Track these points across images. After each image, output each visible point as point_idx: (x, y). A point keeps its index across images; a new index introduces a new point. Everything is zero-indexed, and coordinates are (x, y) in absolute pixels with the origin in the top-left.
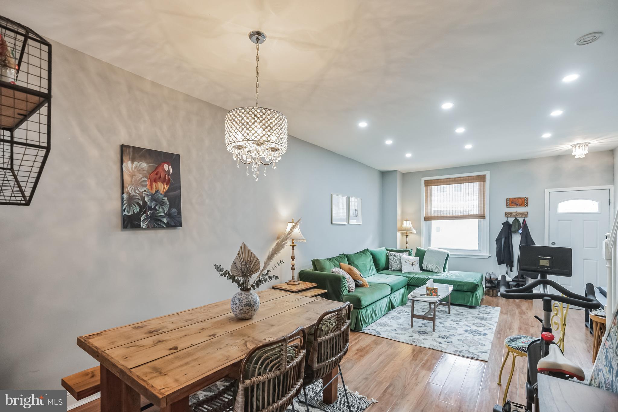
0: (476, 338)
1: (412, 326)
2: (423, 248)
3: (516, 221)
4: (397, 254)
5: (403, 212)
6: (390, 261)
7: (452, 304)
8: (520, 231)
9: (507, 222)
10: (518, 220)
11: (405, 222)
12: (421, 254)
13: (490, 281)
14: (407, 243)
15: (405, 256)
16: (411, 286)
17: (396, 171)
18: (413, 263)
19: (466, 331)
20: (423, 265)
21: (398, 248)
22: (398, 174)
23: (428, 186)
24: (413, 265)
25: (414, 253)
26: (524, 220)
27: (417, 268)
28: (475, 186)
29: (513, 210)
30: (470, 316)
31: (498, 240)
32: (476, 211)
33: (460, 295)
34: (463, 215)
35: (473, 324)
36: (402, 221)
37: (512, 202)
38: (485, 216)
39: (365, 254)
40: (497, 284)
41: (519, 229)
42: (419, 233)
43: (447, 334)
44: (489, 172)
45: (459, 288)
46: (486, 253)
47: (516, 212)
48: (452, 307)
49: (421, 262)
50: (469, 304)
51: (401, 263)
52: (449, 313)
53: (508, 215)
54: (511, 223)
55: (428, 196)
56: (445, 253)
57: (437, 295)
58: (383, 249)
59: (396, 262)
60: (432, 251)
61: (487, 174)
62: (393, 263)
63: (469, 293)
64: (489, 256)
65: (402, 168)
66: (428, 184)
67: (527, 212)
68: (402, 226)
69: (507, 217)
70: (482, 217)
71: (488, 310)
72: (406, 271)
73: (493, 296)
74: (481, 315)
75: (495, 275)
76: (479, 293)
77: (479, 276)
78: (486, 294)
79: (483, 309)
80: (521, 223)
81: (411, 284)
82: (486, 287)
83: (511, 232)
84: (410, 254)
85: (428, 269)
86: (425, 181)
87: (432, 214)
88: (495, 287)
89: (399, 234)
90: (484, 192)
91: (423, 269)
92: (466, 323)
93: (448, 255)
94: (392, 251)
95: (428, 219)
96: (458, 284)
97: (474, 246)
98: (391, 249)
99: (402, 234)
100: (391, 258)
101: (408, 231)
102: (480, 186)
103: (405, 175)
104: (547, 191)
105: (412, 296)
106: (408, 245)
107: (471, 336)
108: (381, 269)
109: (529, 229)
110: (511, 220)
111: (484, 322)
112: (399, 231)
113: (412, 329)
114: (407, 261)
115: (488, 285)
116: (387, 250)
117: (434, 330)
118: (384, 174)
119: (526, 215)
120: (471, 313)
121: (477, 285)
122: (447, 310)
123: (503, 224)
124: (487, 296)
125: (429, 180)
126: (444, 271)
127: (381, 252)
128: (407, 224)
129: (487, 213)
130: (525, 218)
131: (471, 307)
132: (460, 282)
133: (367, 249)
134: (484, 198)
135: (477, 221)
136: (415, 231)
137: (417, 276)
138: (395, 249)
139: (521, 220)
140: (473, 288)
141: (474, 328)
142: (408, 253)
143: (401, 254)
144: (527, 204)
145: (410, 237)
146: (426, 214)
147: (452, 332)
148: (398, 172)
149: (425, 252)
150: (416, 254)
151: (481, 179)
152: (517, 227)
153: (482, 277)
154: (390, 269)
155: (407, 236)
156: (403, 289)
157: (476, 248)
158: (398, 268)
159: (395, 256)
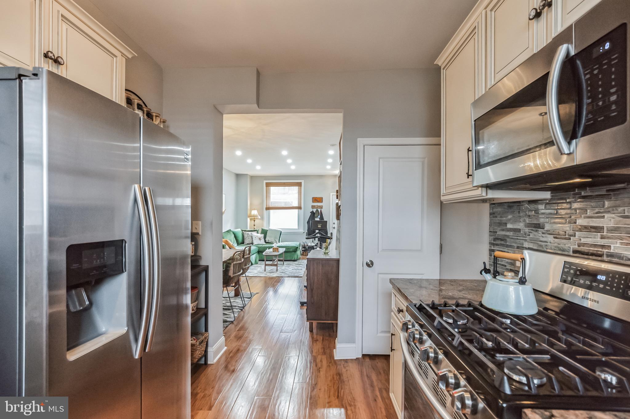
0: (297, 271)
1: (265, 271)
2: (265, 228)
3: (317, 210)
4: (250, 233)
5: (251, 204)
6: (245, 237)
7: (285, 261)
8: (319, 217)
9: (313, 211)
10: (318, 210)
11: (253, 211)
12: (265, 232)
13: (304, 247)
14: (254, 225)
15: (254, 234)
16: (260, 253)
17: (247, 174)
18: (261, 238)
19: (293, 269)
20: (266, 239)
21: (248, 229)
22: (248, 176)
23: (268, 186)
24: (260, 239)
25: (260, 231)
26: (321, 210)
27: (262, 242)
28: (295, 189)
29: (316, 204)
30: (294, 264)
31: (308, 222)
32: (296, 204)
33: (288, 254)
34: (289, 206)
35: (296, 267)
36: (251, 210)
37: (315, 200)
38: (301, 208)
39: (230, 233)
40: (307, 249)
41: (318, 215)
42: (262, 218)
43: (284, 271)
44: (303, 180)
45: (288, 250)
46: (301, 230)
47: (317, 205)
48: (284, 262)
49: (265, 238)
50: (293, 259)
51: (252, 239)
52: (283, 264)
53: (313, 207)
54: (315, 212)
55: (268, 193)
56: (279, 231)
57: (278, 252)
58: (239, 230)
59: (249, 238)
60: (272, 230)
61: (303, 181)
62: (247, 239)
63: (293, 253)
64: (304, 232)
65: (251, 173)
66: (268, 185)
67: (322, 206)
68: (250, 214)
69: (313, 208)
70: (299, 208)
71: (303, 261)
72: (256, 244)
73: (306, 256)
74: (299, 263)
75: (306, 243)
76: (299, 252)
77: (298, 243)
78: (302, 255)
79: (300, 261)
80: (320, 212)
81: (261, 251)
82: (302, 251)
83: (315, 217)
84: (258, 233)
85: (269, 242)
86: (266, 183)
87: (271, 206)
88: (307, 250)
89: (249, 219)
90: (301, 193)
91: (267, 241)
92: (293, 267)
93: (281, 232)
94: (245, 231)
95: (268, 209)
96: (288, 248)
97: (296, 227)
98: (244, 230)
99: (251, 219)
100: (246, 236)
101: (255, 217)
102: (299, 189)
103: (252, 178)
104: (331, 194)
105: (266, 253)
106: (255, 227)
107: (295, 271)
108: (240, 243)
109: (323, 216)
110: (315, 210)
111: (301, 266)
112: (249, 217)
113: (265, 272)
114: (256, 237)
115: (303, 249)
116: (242, 231)
117: (277, 271)
118: (238, 176)
119: (321, 207)
120: (294, 263)
121: (298, 247)
122: (282, 263)
123: (310, 212)
124: (302, 256)
125: (269, 183)
126: (279, 242)
127: (238, 231)
128: (254, 212)
129: (302, 206)
130: (322, 209)
131: (294, 261)
132: (289, 247)
133: (230, 230)
134: (301, 197)
135: (297, 210)
136: (260, 217)
137: (263, 246)
138: (247, 230)
139: (319, 210)
140: (295, 249)
141: (296, 268)
142: (256, 232)
143: (252, 232)
144: (322, 201)
145: (257, 221)
146: (266, 205)
147: (286, 270)
148: (248, 175)
149: (268, 230)
150: (261, 233)
151: (299, 185)
152: (317, 214)
153: (300, 244)
154: (245, 243)
155: (254, 221)
156: (256, 254)
157: (297, 227)
158: (251, 242)
159: (248, 234)
